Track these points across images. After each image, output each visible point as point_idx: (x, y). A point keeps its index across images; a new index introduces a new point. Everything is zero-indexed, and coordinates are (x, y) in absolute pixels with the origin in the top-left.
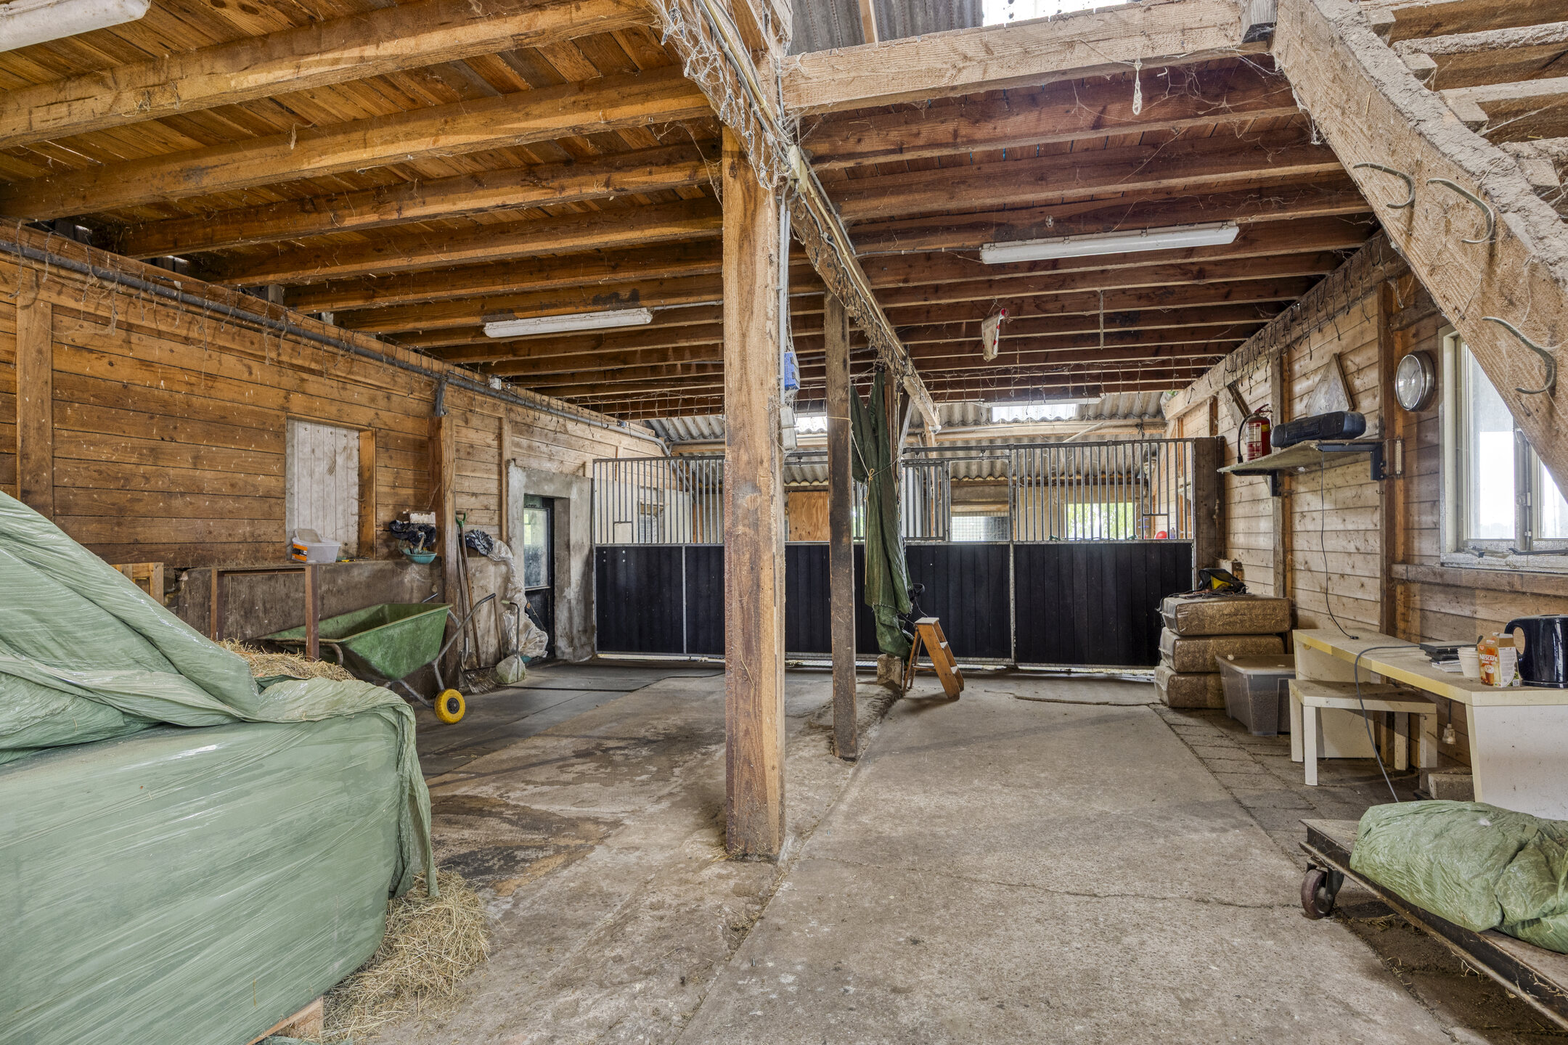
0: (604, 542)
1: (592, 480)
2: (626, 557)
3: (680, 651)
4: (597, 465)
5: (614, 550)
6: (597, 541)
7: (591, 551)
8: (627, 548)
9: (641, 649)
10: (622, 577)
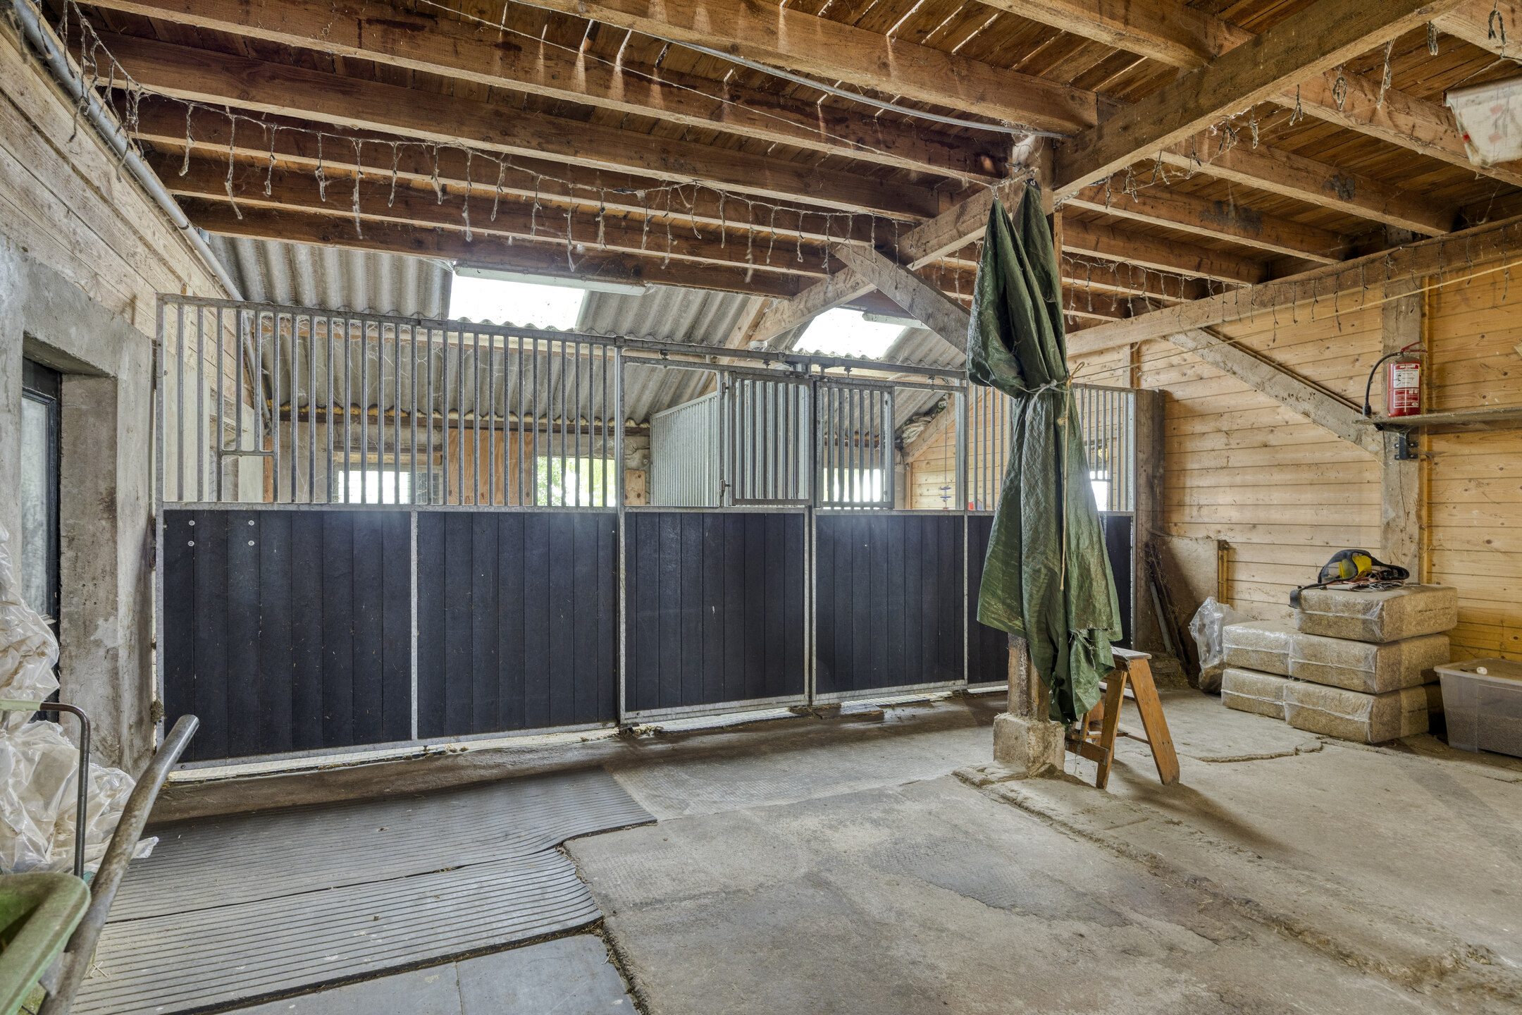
0: (190, 496)
1: (157, 344)
2: (257, 533)
3: (403, 734)
4: (170, 311)
5: (223, 520)
6: (170, 497)
7: (151, 522)
8: (258, 515)
9: (299, 743)
10: (244, 580)
